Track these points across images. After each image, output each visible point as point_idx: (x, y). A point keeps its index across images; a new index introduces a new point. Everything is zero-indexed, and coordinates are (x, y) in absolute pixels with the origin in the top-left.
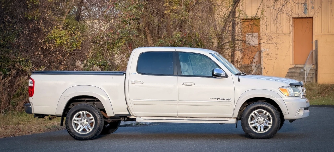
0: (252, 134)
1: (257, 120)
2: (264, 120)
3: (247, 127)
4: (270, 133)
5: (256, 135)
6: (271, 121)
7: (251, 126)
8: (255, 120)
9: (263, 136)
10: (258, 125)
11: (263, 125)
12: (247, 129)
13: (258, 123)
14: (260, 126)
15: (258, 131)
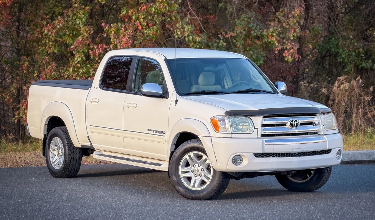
0: (180, 188)
1: (193, 167)
2: (203, 170)
3: (176, 176)
4: (205, 193)
5: (185, 192)
6: (210, 174)
7: (182, 175)
8: (190, 167)
9: (194, 195)
10: (194, 176)
11: (200, 177)
12: (175, 179)
13: (194, 174)
14: (196, 178)
15: (189, 185)
